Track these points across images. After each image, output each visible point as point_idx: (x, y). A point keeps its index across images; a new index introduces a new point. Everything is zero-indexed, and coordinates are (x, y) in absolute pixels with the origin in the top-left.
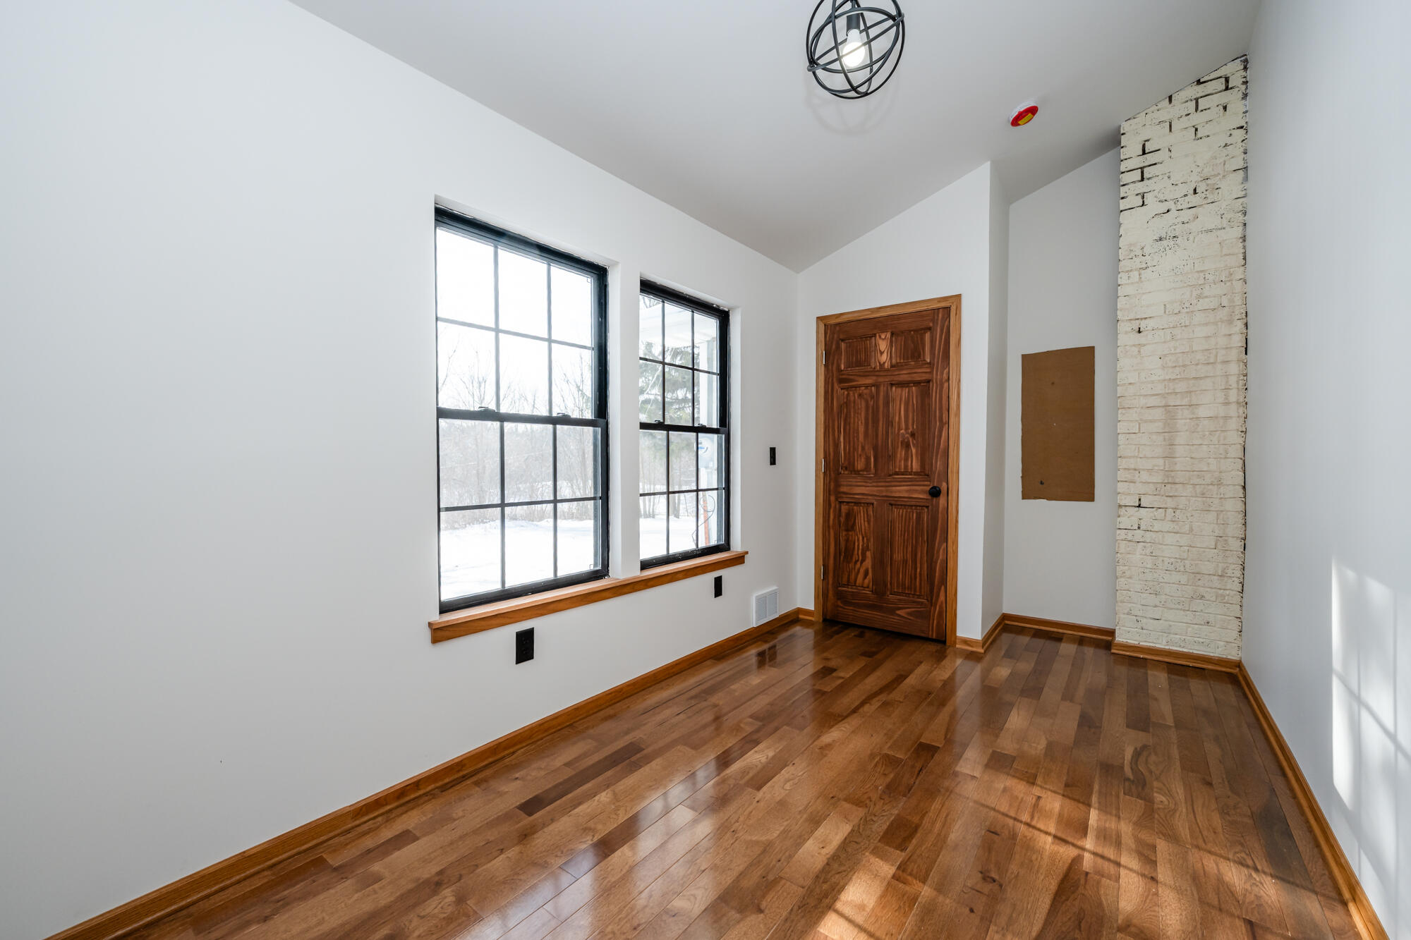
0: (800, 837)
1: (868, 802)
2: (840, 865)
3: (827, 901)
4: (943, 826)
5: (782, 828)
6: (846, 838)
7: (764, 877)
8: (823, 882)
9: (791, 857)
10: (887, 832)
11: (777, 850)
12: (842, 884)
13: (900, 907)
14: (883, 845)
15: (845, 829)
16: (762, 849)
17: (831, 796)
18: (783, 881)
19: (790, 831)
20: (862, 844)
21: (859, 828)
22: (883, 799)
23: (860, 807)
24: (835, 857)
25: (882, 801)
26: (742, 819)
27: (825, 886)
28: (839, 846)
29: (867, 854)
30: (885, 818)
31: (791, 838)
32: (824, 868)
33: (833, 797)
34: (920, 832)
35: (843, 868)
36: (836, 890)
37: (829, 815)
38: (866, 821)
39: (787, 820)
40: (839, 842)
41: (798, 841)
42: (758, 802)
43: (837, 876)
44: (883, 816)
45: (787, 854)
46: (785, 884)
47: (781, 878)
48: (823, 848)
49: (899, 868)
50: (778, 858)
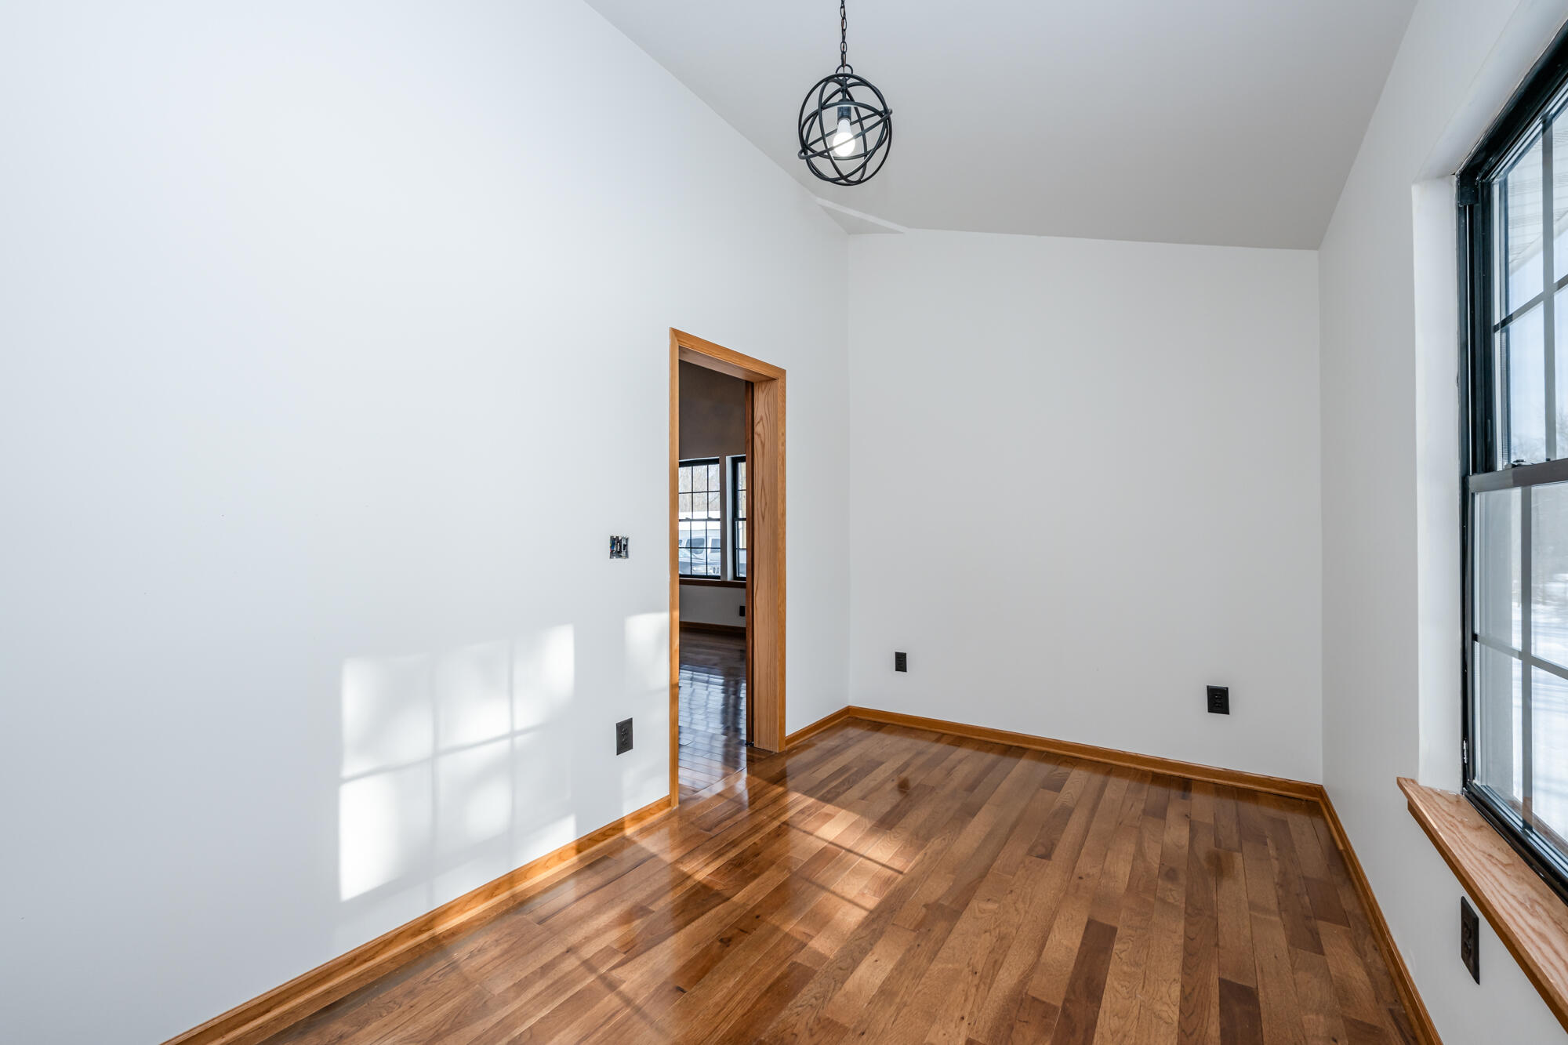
0: (901, 972)
1: (816, 1028)
2: (861, 945)
3: (873, 916)
4: (733, 996)
5: (923, 980)
6: (851, 973)
7: (929, 930)
8: (876, 929)
9: (909, 950)
10: (805, 983)
11: (923, 956)
12: (860, 929)
13: (814, 916)
14: (814, 968)
15: (850, 984)
16: (939, 955)
17: (865, 1037)
18: (912, 928)
19: (913, 979)
20: (834, 968)
21: (835, 985)
22: (793, 1034)
23: (828, 1019)
24: (864, 952)
25: (795, 1031)
26: (973, 990)
27: (875, 926)
28: (859, 963)
29: (832, 957)
30: (799, 1004)
31: (911, 970)
32: (876, 941)
33: (863, 1034)
34: (764, 988)
35: (857, 942)
36: (866, 924)
37: (869, 1003)
38: (824, 997)
39: (919, 992)
40: (859, 968)
41: (903, 967)
42: (963, 1018)
43: (863, 935)
44: (801, 1006)
45: (912, 952)
46: (910, 925)
47: (914, 931)
48: (876, 961)
49: (805, 945)
50: (920, 949)
